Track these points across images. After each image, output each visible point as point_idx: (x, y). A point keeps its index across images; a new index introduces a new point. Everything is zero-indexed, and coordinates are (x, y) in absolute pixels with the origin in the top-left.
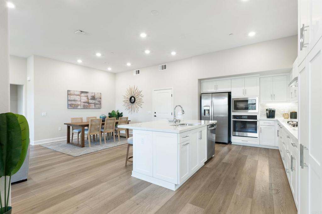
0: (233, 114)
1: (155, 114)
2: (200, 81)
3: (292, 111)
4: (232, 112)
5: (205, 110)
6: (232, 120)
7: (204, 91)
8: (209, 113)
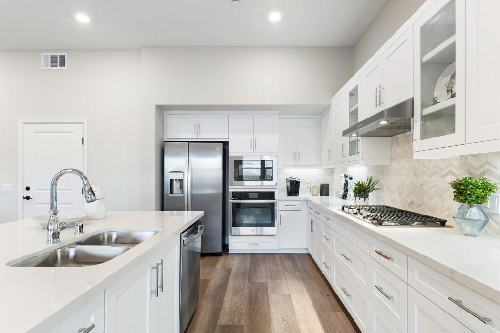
0: (231, 189)
1: (27, 193)
2: (161, 110)
3: (322, 183)
4: (230, 185)
5: (172, 181)
6: (230, 201)
7: (170, 135)
8: (181, 187)
